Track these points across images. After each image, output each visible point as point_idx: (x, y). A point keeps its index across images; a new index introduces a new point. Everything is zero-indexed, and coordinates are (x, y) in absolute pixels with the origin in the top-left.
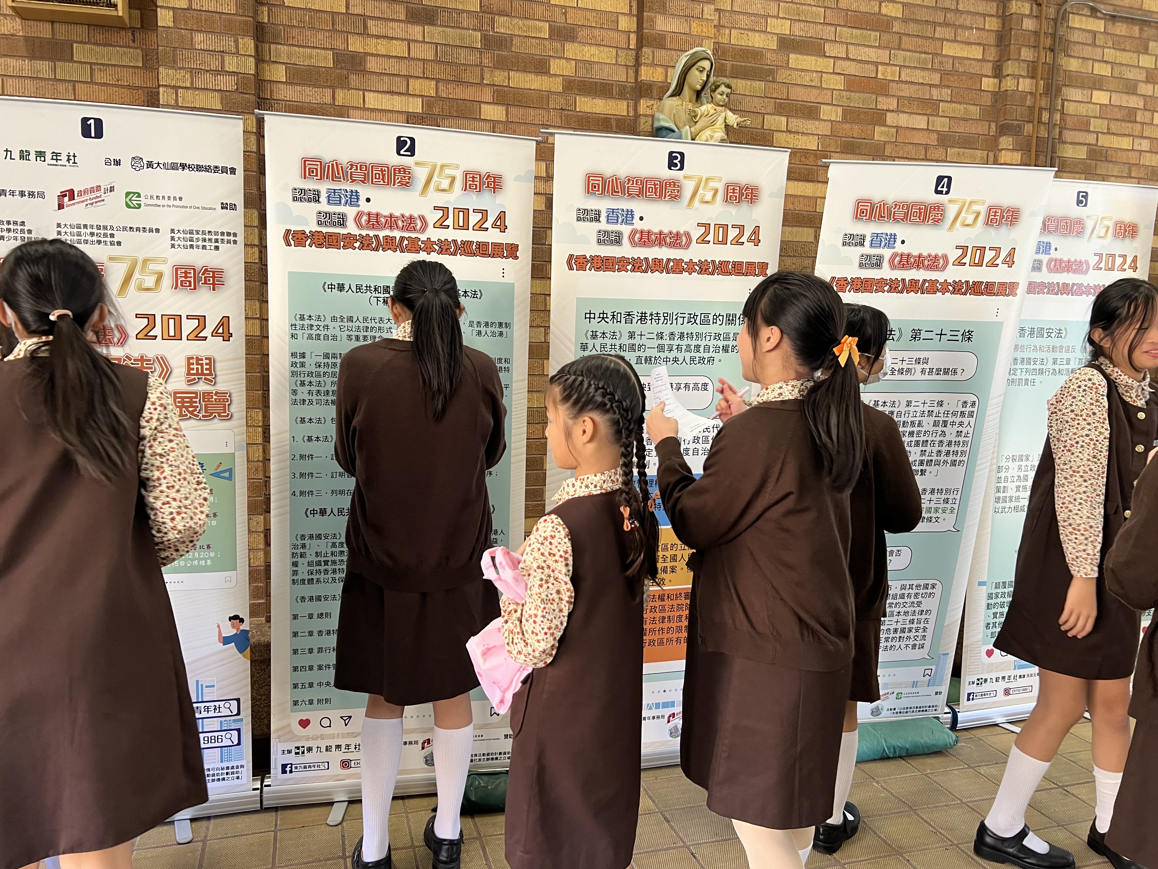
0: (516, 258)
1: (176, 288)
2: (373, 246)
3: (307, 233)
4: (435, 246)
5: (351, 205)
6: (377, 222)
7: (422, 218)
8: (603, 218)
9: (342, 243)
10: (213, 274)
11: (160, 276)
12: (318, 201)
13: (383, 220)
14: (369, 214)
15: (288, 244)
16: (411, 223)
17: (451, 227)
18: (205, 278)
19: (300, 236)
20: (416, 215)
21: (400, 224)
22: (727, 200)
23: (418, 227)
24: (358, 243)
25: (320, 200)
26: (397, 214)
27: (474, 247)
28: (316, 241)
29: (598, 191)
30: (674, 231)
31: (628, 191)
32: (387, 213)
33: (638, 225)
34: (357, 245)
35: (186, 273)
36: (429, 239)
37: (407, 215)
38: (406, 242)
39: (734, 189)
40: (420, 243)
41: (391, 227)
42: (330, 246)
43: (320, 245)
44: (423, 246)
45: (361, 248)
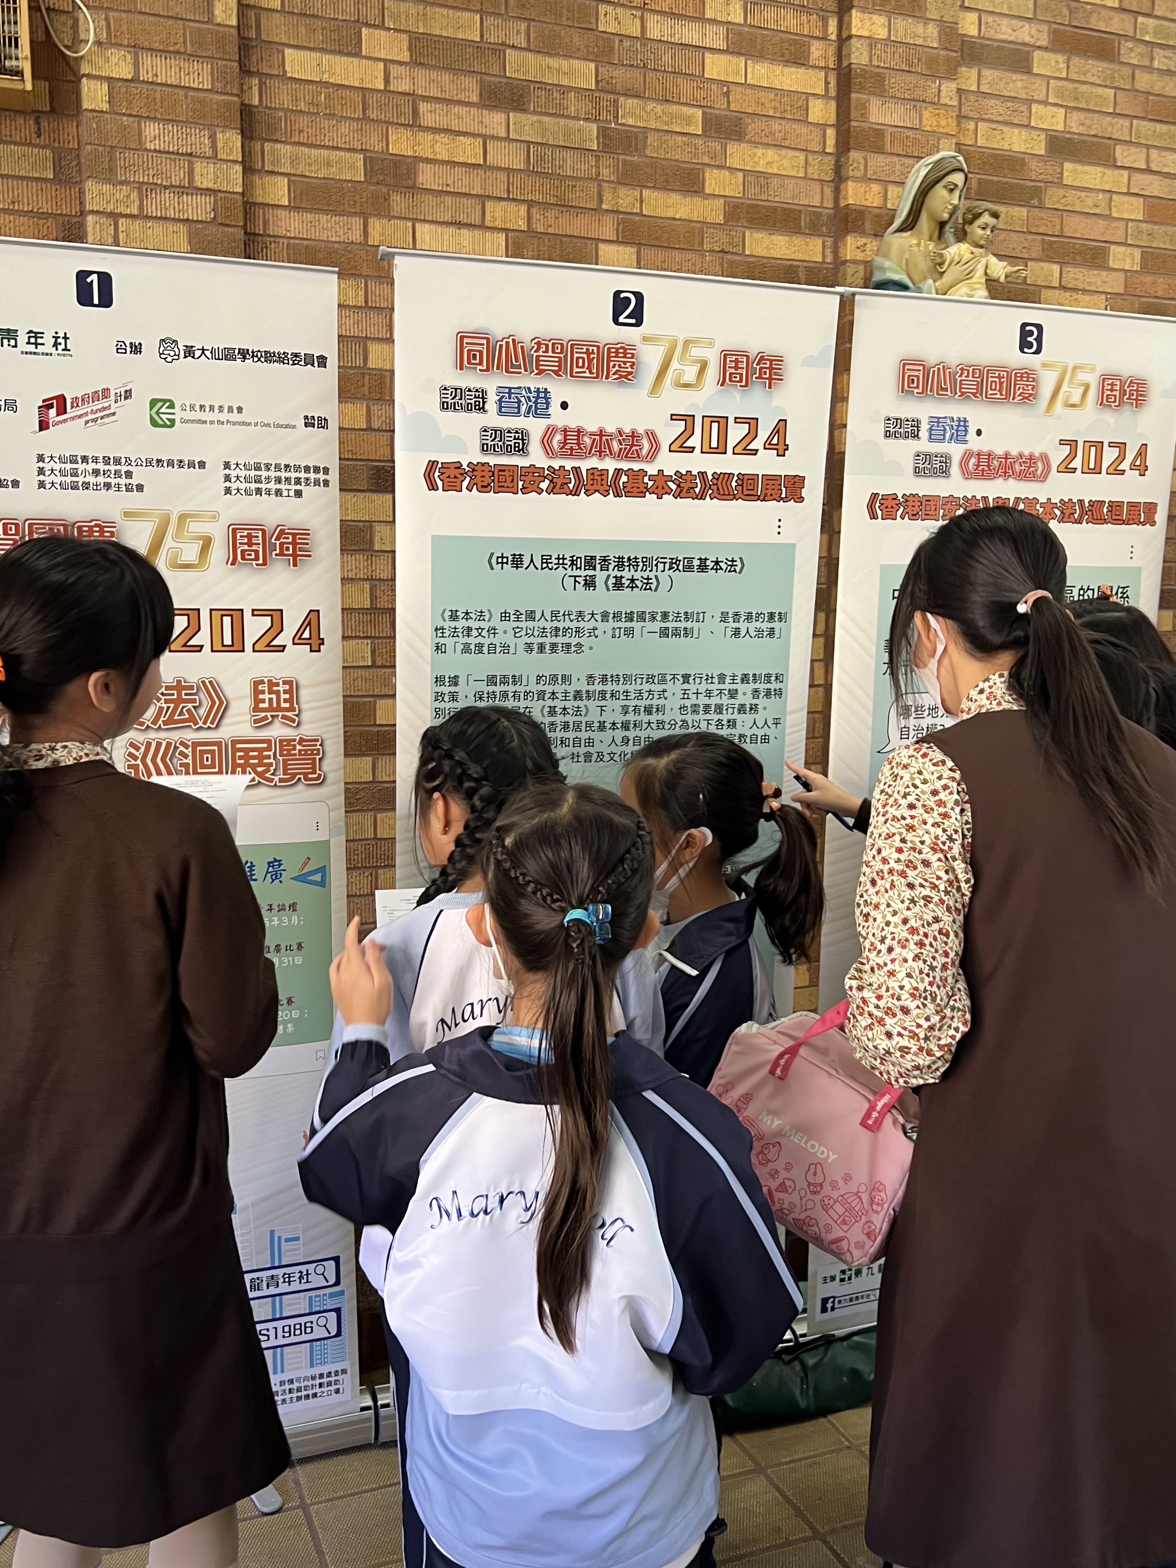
0: (801, 499)
1: (233, 564)
2: (571, 486)
3: (465, 466)
4: (670, 484)
5: (536, 415)
6: (578, 444)
7: (652, 436)
8: (924, 433)
9: (521, 483)
10: (294, 538)
11: (207, 543)
12: (482, 409)
13: (587, 440)
14: (565, 431)
15: (433, 487)
16: (632, 445)
17: (698, 450)
18: (281, 544)
19: (453, 472)
20: (641, 431)
21: (615, 446)
22: (1104, 402)
23: (644, 452)
24: (547, 482)
25: (487, 407)
26: (611, 429)
27: (734, 484)
28: (478, 480)
29: (917, 387)
30: (1026, 453)
31: (961, 388)
32: (594, 429)
33: (974, 443)
34: (544, 485)
35: (249, 536)
36: (661, 472)
37: (627, 430)
38: (624, 478)
39: (1112, 385)
40: (646, 479)
41: (600, 452)
42: (501, 488)
43: (484, 488)
44: (650, 483)
45: (551, 491)
